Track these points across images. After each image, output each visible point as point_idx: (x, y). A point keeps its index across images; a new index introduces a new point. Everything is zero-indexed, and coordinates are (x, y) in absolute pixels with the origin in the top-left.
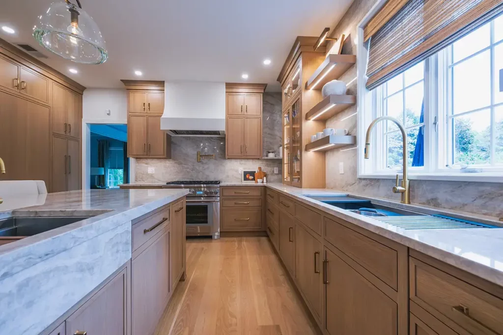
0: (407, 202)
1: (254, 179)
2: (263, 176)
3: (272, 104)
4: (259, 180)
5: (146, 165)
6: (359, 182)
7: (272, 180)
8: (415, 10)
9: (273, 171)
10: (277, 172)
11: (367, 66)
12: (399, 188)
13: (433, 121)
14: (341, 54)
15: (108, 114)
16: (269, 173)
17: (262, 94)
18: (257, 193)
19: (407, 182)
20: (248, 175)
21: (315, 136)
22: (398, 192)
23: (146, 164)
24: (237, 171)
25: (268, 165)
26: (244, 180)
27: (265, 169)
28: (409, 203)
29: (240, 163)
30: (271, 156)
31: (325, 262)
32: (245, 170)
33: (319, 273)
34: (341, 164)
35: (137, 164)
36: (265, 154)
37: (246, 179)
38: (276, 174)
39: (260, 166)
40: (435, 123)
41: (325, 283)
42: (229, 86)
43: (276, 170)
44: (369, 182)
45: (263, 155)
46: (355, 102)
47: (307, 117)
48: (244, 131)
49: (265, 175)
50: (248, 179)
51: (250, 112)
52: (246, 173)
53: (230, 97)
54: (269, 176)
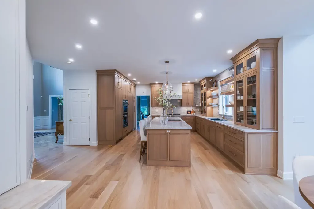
0: (224, 119)
1: (191, 113)
9: (198, 111)
11: (221, 90)
12: (223, 117)
15: (143, 93)
16: (196, 111)
17: (193, 86)
18: (192, 118)
19: (224, 115)
21: (210, 103)
23: (155, 108)
24: (185, 111)
25: (195, 109)
29: (186, 108)
30: (197, 105)
34: (216, 111)
36: (195, 105)
37: (188, 113)
39: (193, 109)
41: (209, 132)
42: (183, 83)
44: (219, 116)
45: (193, 105)
46: (218, 97)
47: (208, 98)
48: (188, 97)
49: (195, 112)
50: (189, 113)
51: (190, 92)
52: (188, 111)
53: (183, 87)
54: (196, 113)
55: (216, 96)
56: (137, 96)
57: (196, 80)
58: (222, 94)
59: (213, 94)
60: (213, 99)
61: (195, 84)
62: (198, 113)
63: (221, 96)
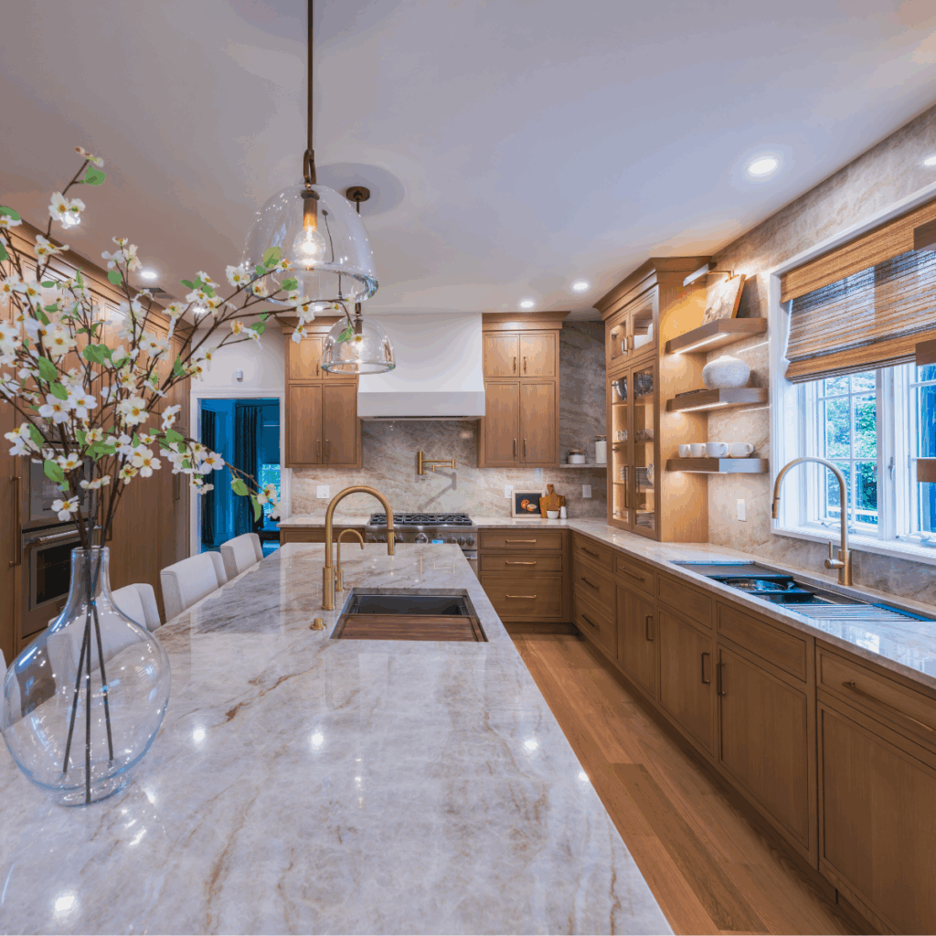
0: (846, 583)
1: (538, 511)
2: (557, 504)
3: (575, 347)
4: (550, 514)
5: (312, 481)
6: (775, 542)
7: (577, 512)
8: (861, 289)
9: (581, 494)
10: (590, 496)
11: (787, 341)
12: (834, 562)
13: (888, 463)
14: (738, 316)
15: (239, 379)
16: (570, 497)
17: (557, 332)
18: (552, 544)
19: (847, 552)
20: (526, 502)
21: (689, 446)
22: (834, 567)
23: (314, 479)
24: (500, 492)
25: (569, 481)
26: (517, 512)
27: (563, 488)
28: (850, 584)
29: (508, 477)
30: (577, 460)
31: (720, 666)
32: (518, 492)
33: (709, 683)
34: (741, 502)
35: (295, 479)
36: (563, 457)
37: (520, 510)
38: (587, 499)
39: (551, 483)
40: (890, 468)
41: (720, 693)
42: (489, 318)
43: (586, 491)
44: (791, 543)
45: (556, 460)
46: (765, 400)
47: (670, 407)
48: (520, 410)
49: (564, 501)
50: (526, 511)
51: (530, 372)
52: (520, 498)
53: (490, 341)
54: (572, 505)
55: (742, 387)
56: (203, 402)
57: (581, 287)
58: (800, 370)
59: (719, 380)
60: (705, 415)
61: (564, 324)
62: (586, 506)
63: (794, 388)
